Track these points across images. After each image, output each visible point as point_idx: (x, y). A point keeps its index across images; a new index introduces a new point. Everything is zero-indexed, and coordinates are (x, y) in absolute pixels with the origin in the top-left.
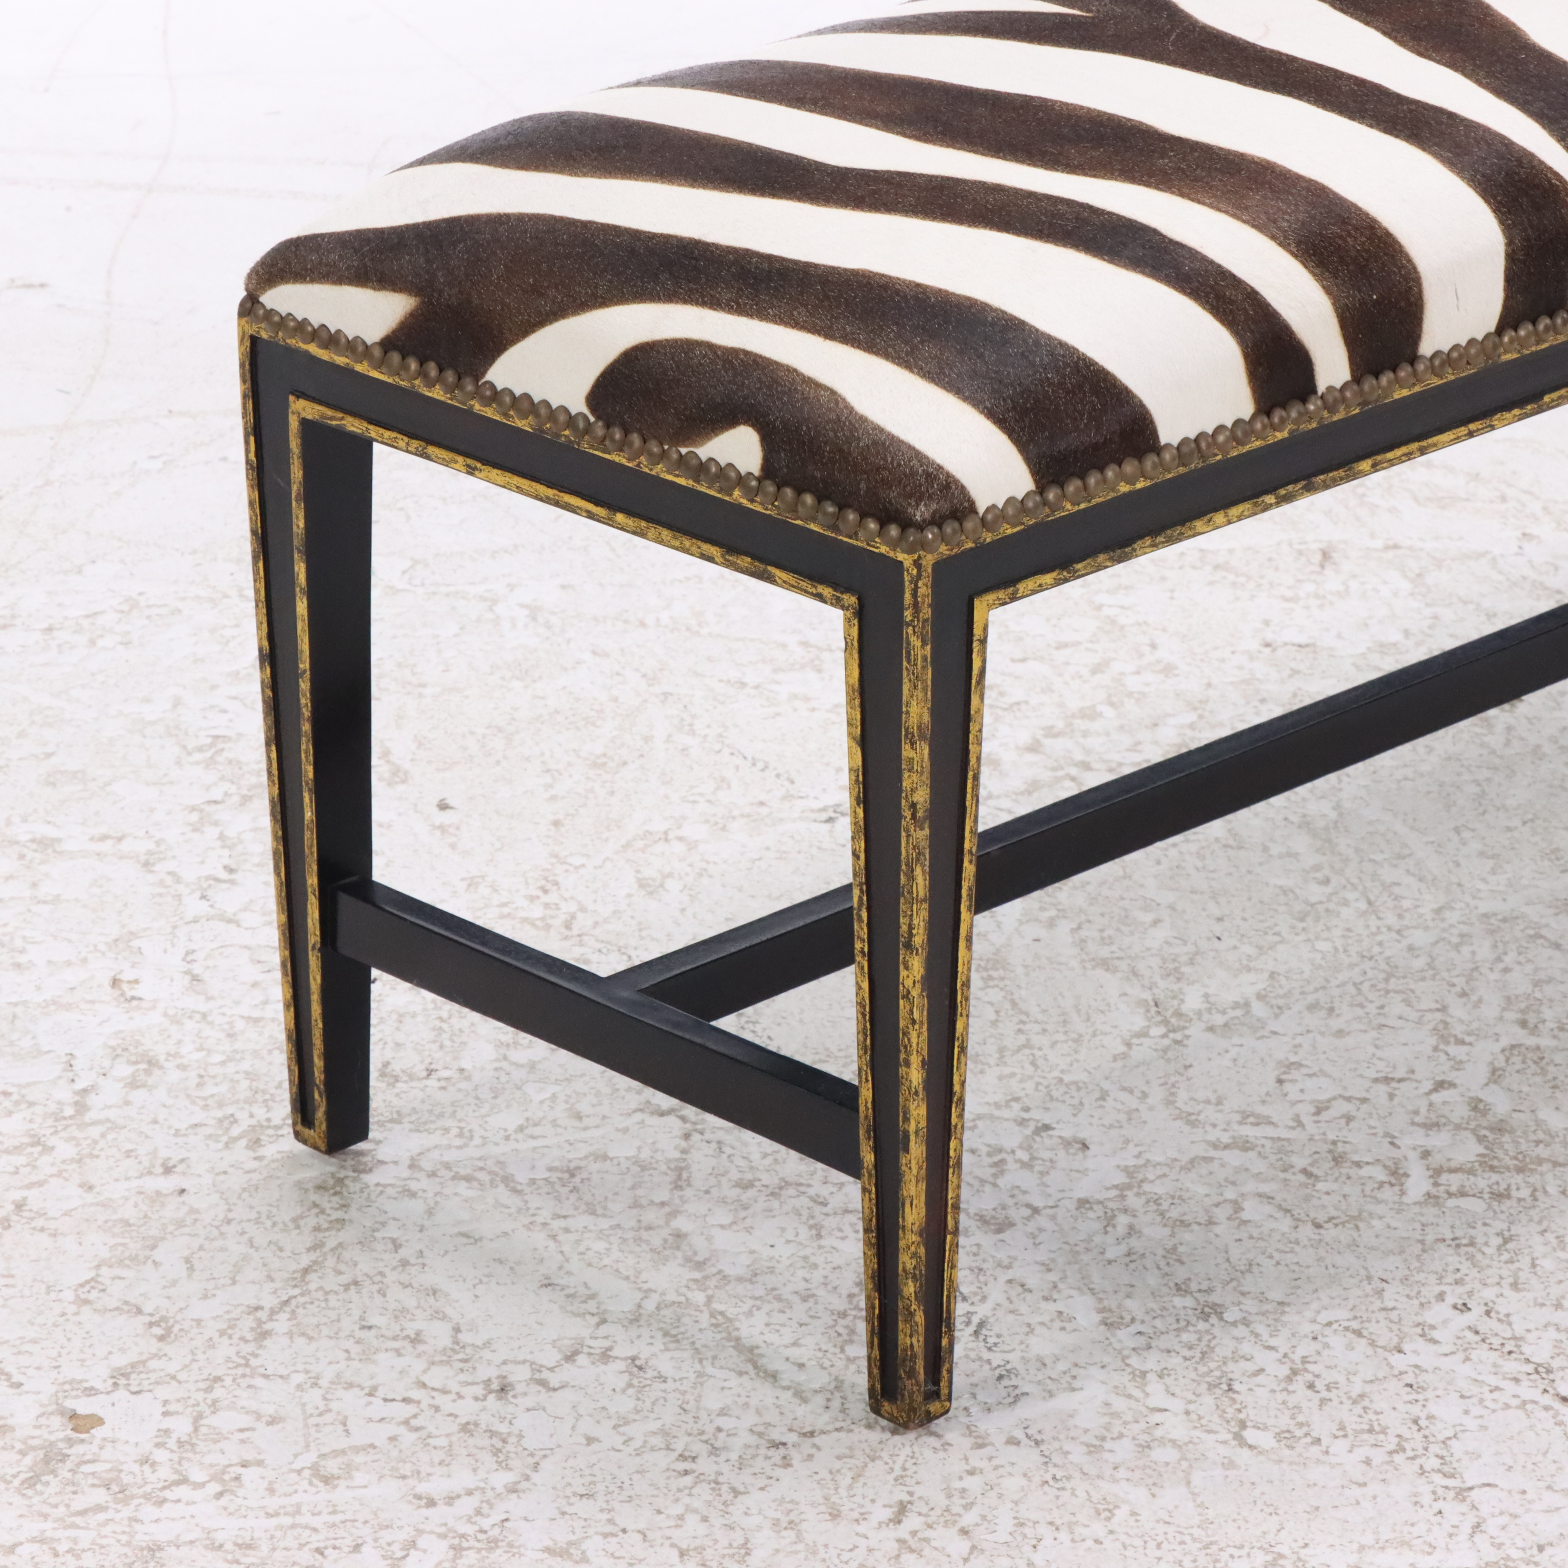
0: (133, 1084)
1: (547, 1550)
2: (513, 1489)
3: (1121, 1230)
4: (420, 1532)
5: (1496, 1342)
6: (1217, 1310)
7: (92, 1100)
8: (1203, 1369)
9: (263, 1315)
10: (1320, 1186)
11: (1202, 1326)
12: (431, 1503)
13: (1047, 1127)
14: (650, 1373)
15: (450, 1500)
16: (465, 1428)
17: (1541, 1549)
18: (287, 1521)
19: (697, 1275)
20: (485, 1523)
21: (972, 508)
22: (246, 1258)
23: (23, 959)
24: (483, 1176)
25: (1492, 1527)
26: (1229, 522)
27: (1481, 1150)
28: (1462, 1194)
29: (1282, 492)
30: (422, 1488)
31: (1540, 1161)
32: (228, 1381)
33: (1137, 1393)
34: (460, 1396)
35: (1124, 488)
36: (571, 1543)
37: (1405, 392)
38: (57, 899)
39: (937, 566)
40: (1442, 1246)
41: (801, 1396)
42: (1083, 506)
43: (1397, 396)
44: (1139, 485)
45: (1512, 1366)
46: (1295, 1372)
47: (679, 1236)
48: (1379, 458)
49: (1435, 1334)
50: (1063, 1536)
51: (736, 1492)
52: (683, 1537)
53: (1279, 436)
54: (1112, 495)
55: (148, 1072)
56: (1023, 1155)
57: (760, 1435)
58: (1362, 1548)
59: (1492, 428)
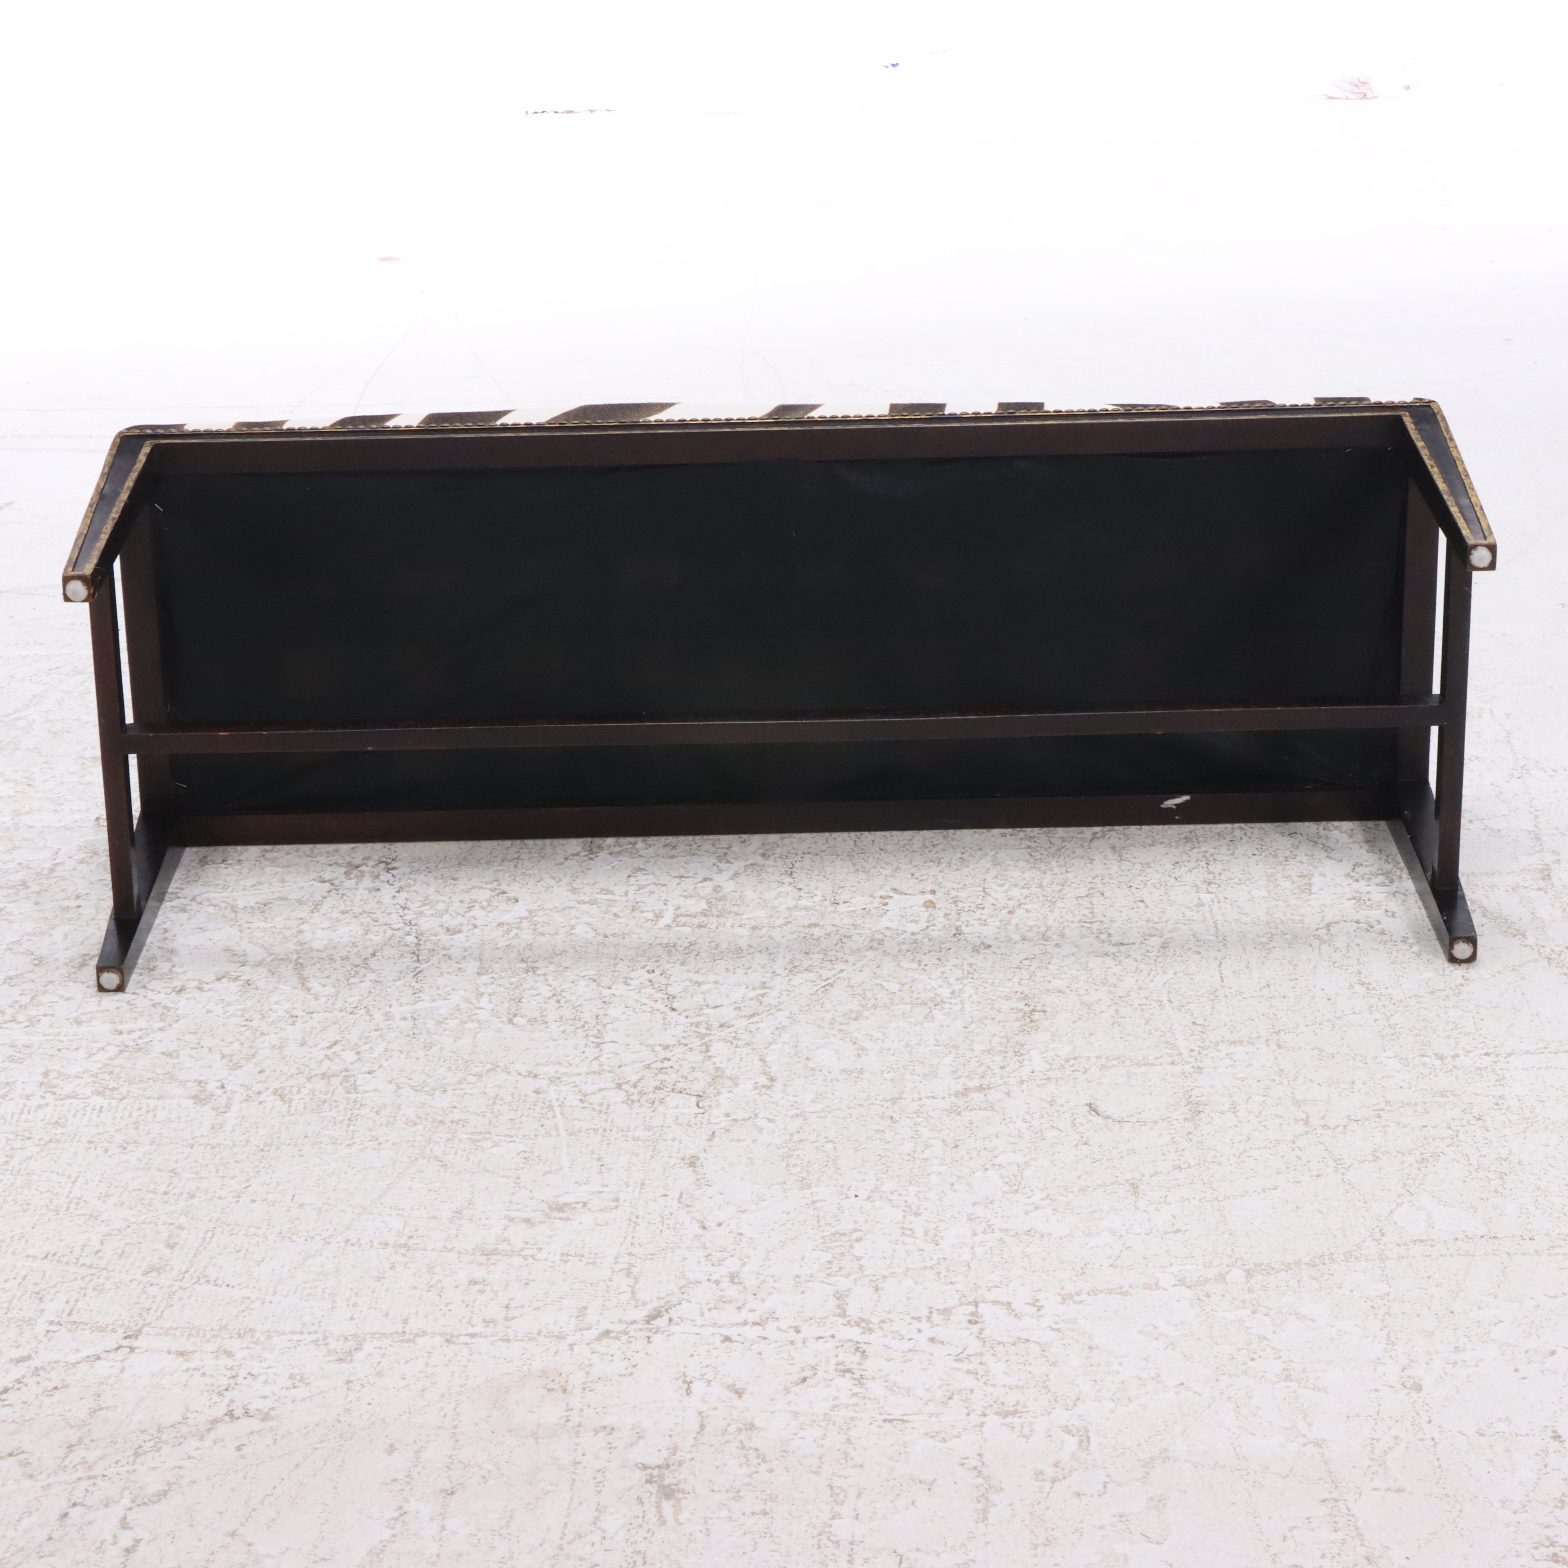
0: (82, 862)
1: (163, 1053)
2: (161, 1029)
3: (512, 934)
4: (109, 1044)
5: (657, 986)
6: (534, 969)
7: (59, 869)
8: (512, 993)
9: (87, 957)
10: (619, 920)
11: (524, 975)
12: (121, 1033)
13: (504, 892)
14: (253, 986)
15: (130, 1032)
16: (154, 1005)
17: (620, 1067)
18: (52, 1038)
19: (299, 948)
20: (140, 1042)
22: (93, 934)
23: (59, 808)
24: (223, 905)
25: (602, 1059)
27: (706, 907)
28: (684, 925)
30: (120, 1027)
31: (730, 913)
32: (57, 983)
33: (475, 1001)
34: (159, 992)
36: (175, 1051)
38: (90, 783)
40: (659, 947)
41: (316, 998)
45: (659, 995)
46: (554, 995)
47: (301, 932)
49: (631, 982)
50: (403, 1056)
51: (263, 1034)
52: (226, 1051)
55: (91, 857)
56: (485, 904)
57: (288, 1012)
58: (538, 1064)
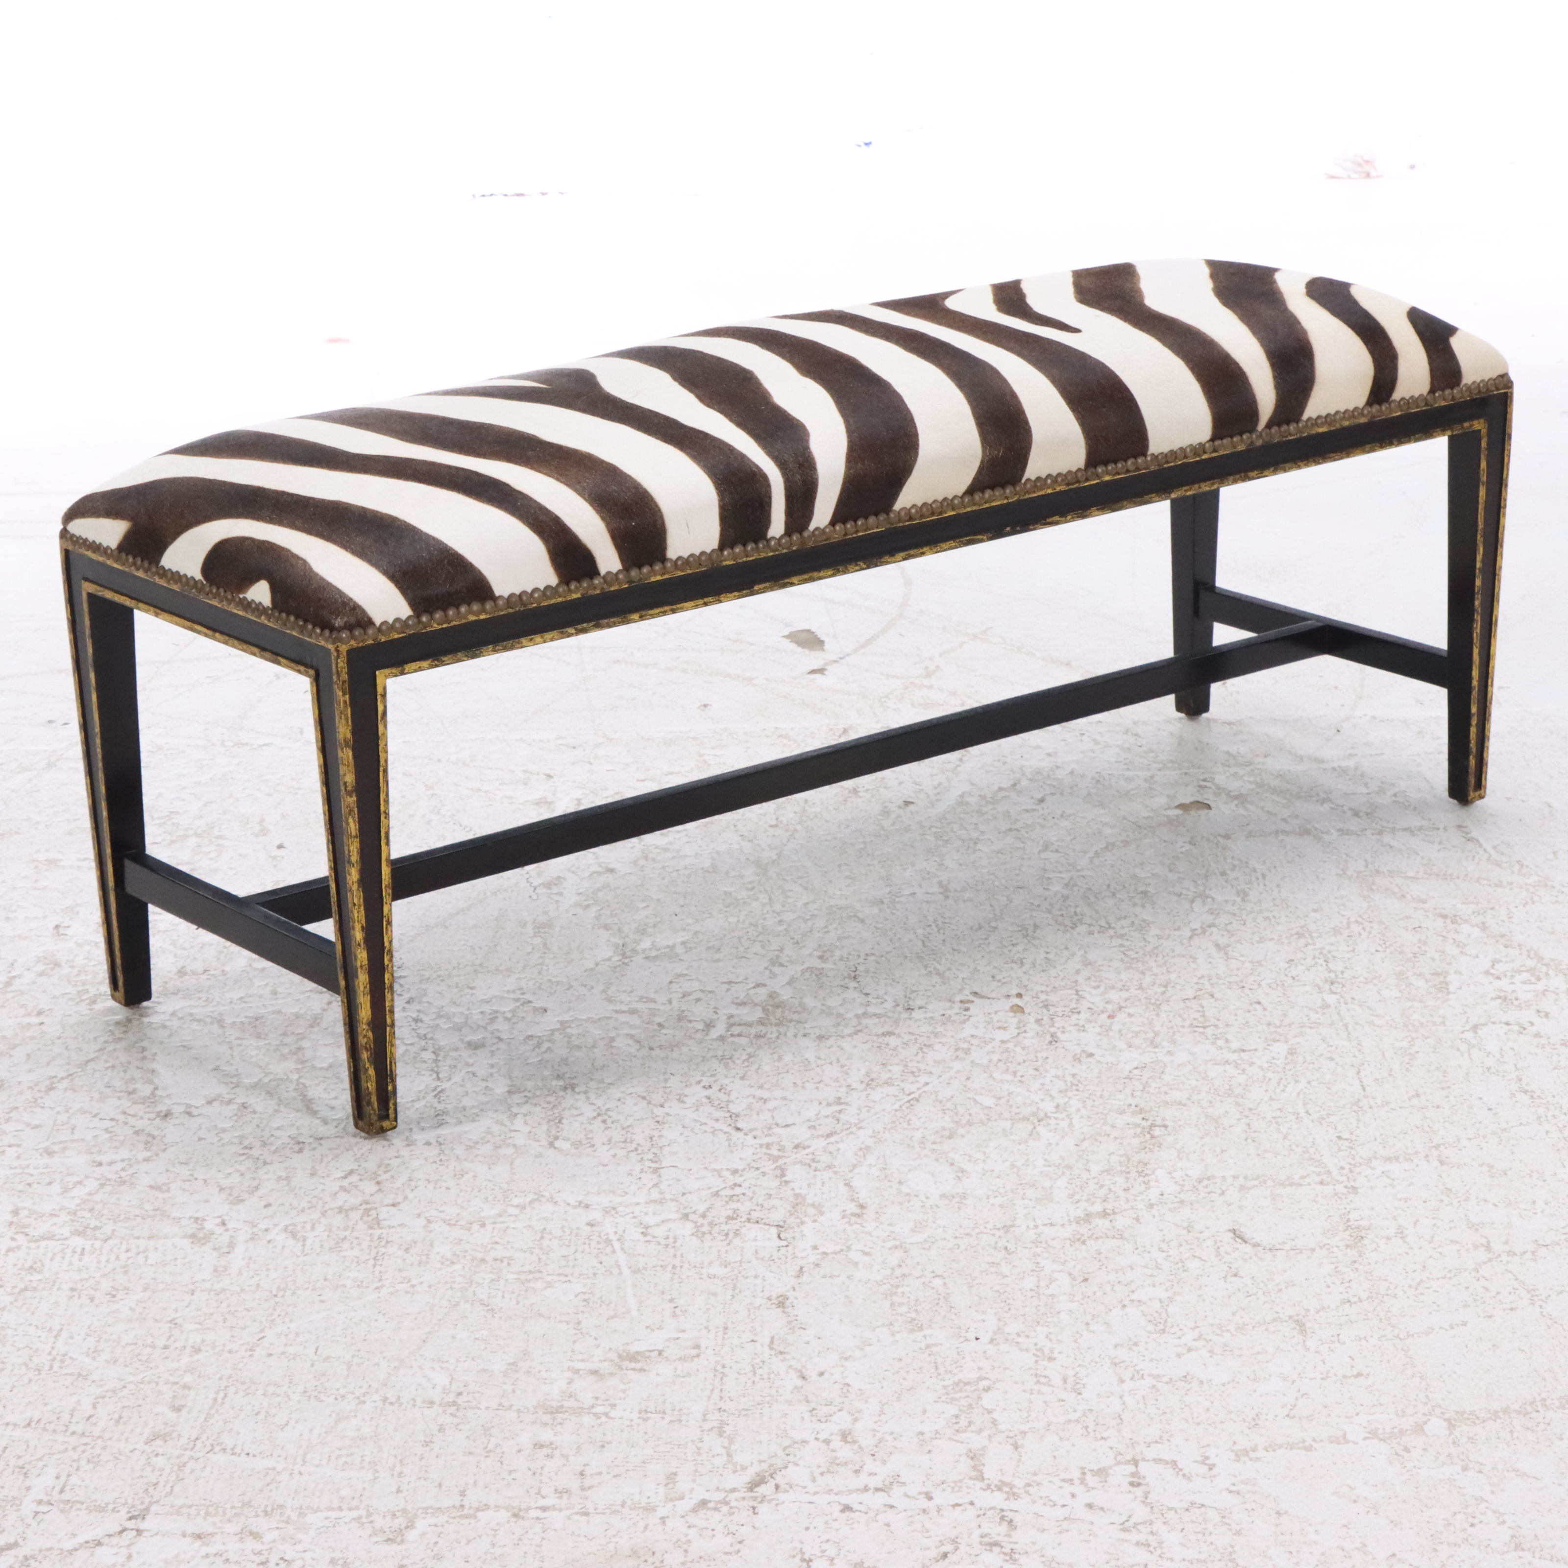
0: (41, 974)
1: (151, 1187)
2: (147, 1160)
3: (543, 1049)
4: (87, 1177)
5: (716, 1103)
6: (573, 1087)
7: (17, 982)
8: (550, 1113)
9: (55, 1080)
10: (664, 1031)
11: (562, 1093)
12: (100, 1164)
13: (529, 1002)
14: (250, 1110)
15: (110, 1164)
16: (137, 1133)
17: (684, 1194)
18: (19, 1171)
19: (300, 1066)
20: (123, 1174)
21: (370, 622)
22: (60, 1054)
23: (12, 916)
24: (208, 1020)
25: (663, 1186)
26: (545, 642)
27: (763, 1015)
28: (739, 1035)
29: (579, 627)
30: (99, 1158)
31: (791, 1021)
32: (21, 1109)
33: (508, 1123)
34: (142, 1118)
35: (472, 618)
36: (163, 1184)
37: (659, 578)
38: (46, 888)
39: (349, 652)
40: (714, 1060)
41: (325, 1122)
42: (445, 626)
43: (653, 579)
44: (482, 617)
45: (718, 1114)
46: (599, 1115)
47: (300, 1048)
48: (644, 613)
49: (685, 1099)
50: (431, 1186)
51: (265, 1163)
52: (225, 1183)
53: (575, 596)
54: (463, 621)
55: (52, 969)
56: (509, 1015)
57: (293, 1139)
58: (589, 1193)
59: (721, 602)
